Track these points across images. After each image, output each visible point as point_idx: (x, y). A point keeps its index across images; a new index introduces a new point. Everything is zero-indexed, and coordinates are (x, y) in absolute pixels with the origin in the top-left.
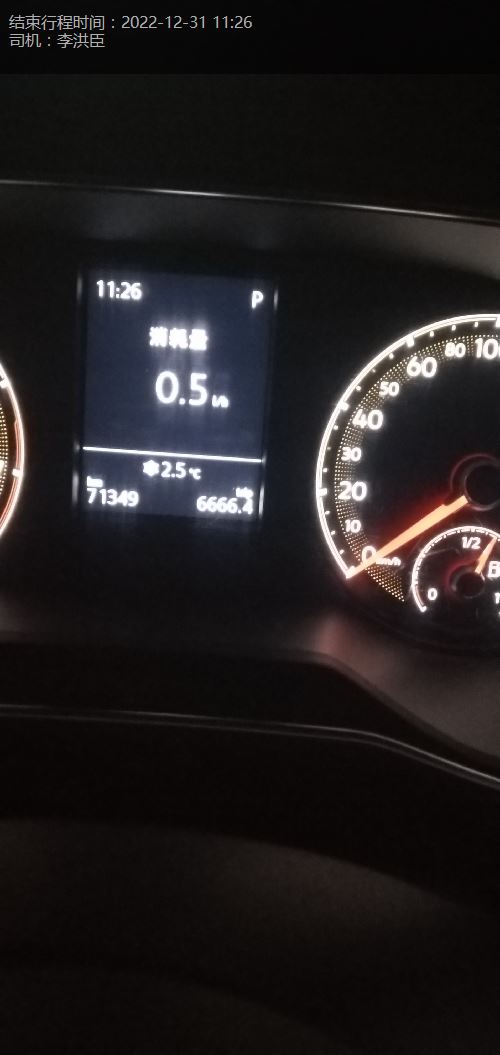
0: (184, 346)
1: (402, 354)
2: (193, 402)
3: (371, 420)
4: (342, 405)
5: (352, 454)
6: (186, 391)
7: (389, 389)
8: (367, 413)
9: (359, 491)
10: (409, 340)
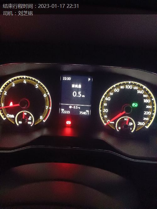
0: (77, 87)
1: (113, 88)
2: (79, 96)
3: (108, 99)
4: (103, 97)
5: (105, 104)
6: (78, 94)
7: (111, 94)
8: (107, 98)
9: (107, 111)
10: (114, 86)
